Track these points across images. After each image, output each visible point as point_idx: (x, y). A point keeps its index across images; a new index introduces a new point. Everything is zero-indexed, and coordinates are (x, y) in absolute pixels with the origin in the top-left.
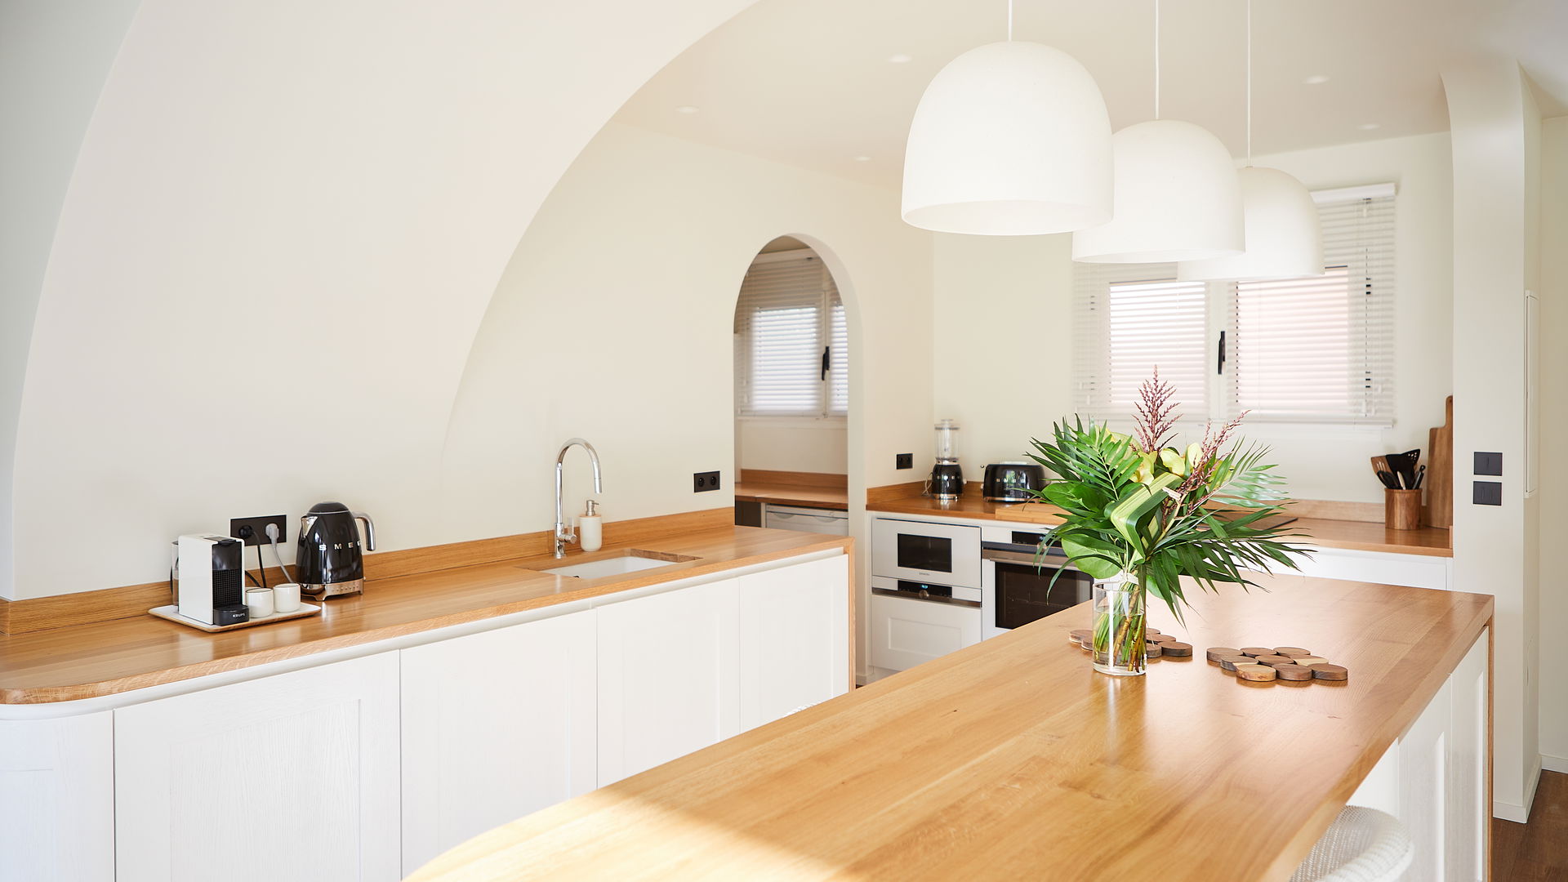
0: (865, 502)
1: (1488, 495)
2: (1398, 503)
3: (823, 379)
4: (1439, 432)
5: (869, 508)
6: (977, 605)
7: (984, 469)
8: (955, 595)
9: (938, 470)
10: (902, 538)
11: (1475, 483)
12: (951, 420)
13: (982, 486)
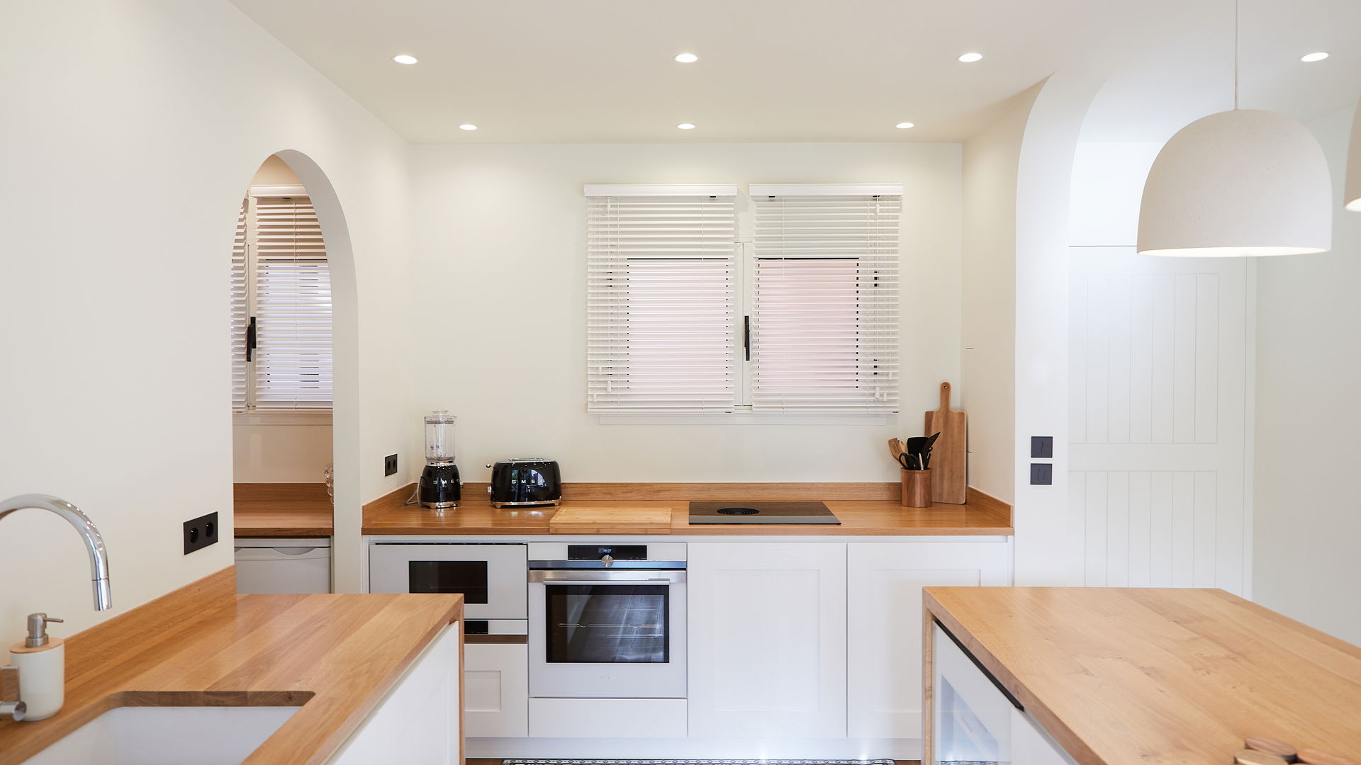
0: (359, 524)
1: (1041, 475)
2: (919, 482)
3: (249, 359)
4: (934, 415)
5: (365, 531)
6: (522, 639)
7: (492, 468)
8: (493, 630)
9: (430, 473)
10: (413, 566)
11: (1032, 465)
12: (446, 412)
13: (490, 489)
